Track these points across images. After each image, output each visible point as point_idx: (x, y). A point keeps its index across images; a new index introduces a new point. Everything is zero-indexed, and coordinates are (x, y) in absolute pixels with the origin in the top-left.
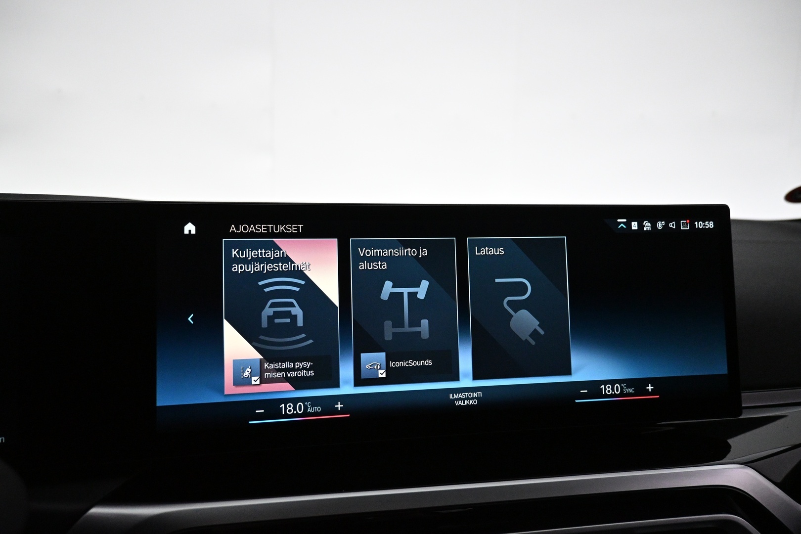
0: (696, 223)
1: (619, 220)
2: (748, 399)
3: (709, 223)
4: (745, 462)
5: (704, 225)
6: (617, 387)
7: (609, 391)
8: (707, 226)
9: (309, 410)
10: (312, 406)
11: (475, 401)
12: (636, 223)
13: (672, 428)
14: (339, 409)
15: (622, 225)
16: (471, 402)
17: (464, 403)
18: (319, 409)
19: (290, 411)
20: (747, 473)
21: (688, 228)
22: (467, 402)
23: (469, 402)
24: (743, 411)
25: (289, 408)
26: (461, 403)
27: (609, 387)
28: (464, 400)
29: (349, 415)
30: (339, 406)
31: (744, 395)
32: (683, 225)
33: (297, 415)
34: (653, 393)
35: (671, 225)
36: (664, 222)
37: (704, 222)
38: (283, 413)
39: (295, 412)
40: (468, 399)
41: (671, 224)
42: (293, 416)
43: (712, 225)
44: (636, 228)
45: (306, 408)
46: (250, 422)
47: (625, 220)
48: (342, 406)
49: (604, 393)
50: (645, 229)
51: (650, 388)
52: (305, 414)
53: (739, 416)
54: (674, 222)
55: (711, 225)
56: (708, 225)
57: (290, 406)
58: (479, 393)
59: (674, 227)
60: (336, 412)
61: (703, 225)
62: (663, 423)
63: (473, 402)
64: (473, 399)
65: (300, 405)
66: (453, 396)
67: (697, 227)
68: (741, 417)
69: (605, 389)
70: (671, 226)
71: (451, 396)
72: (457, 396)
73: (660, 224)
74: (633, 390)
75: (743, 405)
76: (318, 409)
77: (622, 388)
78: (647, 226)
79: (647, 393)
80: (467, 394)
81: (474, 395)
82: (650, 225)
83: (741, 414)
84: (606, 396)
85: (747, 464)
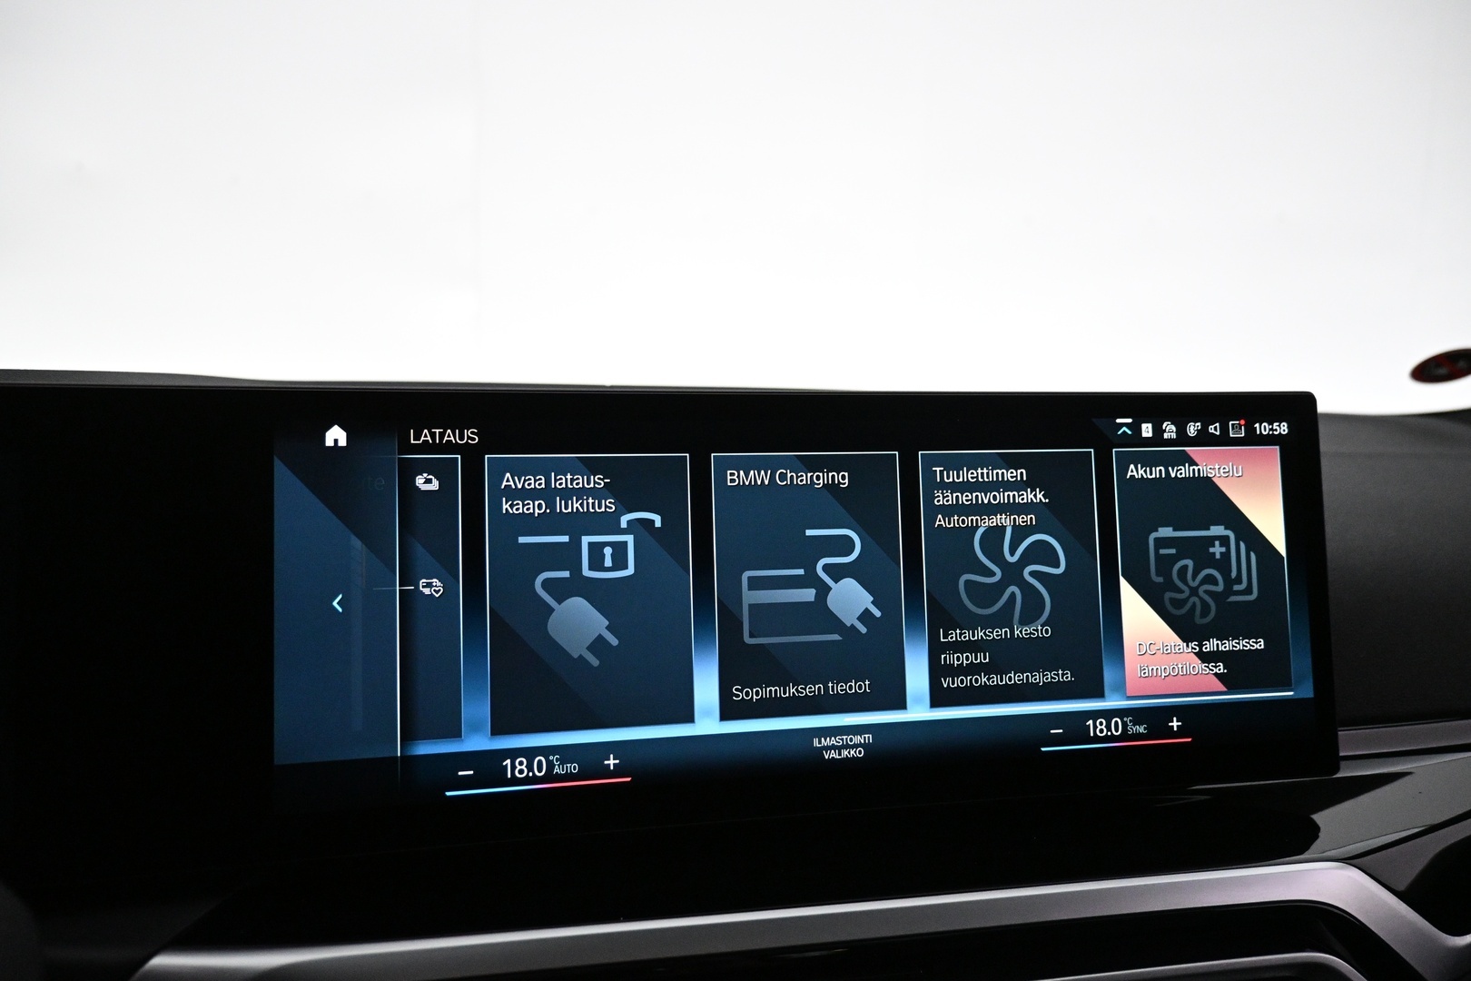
0: (1257, 425)
1: (1119, 421)
2: (1350, 741)
3: (1279, 426)
4: (1346, 856)
5: (1272, 429)
6: (1116, 723)
7: (1101, 731)
8: (1276, 430)
9: (557, 770)
10: (563, 762)
11: (860, 751)
12: (1150, 425)
13: (1206, 797)
14: (612, 768)
15: (1124, 429)
16: (852, 752)
17: (840, 755)
18: (575, 767)
19: (521, 772)
20: (1349, 877)
21: (1243, 435)
22: (845, 753)
23: (849, 753)
24: (1343, 764)
25: (519, 767)
26: (834, 755)
27: (1101, 724)
28: (839, 749)
29: (629, 779)
30: (612, 762)
31: (1343, 734)
32: (1233, 429)
33: (535, 780)
34: (1181, 732)
35: (1211, 429)
36: (1199, 424)
37: (1271, 423)
38: (509, 776)
39: (531, 774)
40: (847, 747)
41: (1213, 427)
42: (526, 781)
43: (1285, 428)
44: (1150, 435)
45: (550, 766)
46: (448, 794)
47: (1129, 421)
48: (617, 761)
49: (1092, 735)
50: (1166, 436)
51: (1175, 724)
52: (550, 777)
53: (1336, 773)
54: (1218, 424)
55: (1283, 428)
56: (1278, 428)
57: (521, 763)
58: (867, 736)
59: (1218, 433)
60: (607, 773)
61: (1270, 430)
62: (1198, 787)
63: (855, 752)
64: (855, 746)
65: (540, 762)
66: (820, 743)
67: (1258, 432)
68: (1338, 775)
69: (1095, 727)
70: (1213, 431)
71: (816, 743)
72: (826, 742)
73: (1192, 428)
74: (1145, 729)
75: (1341, 754)
76: (573, 768)
77: (1125, 725)
78: (1170, 430)
79: (1170, 733)
80: (845, 737)
81: (858, 739)
82: (1174, 428)
83: (1337, 770)
84: (1097, 739)
85: (1349, 860)
